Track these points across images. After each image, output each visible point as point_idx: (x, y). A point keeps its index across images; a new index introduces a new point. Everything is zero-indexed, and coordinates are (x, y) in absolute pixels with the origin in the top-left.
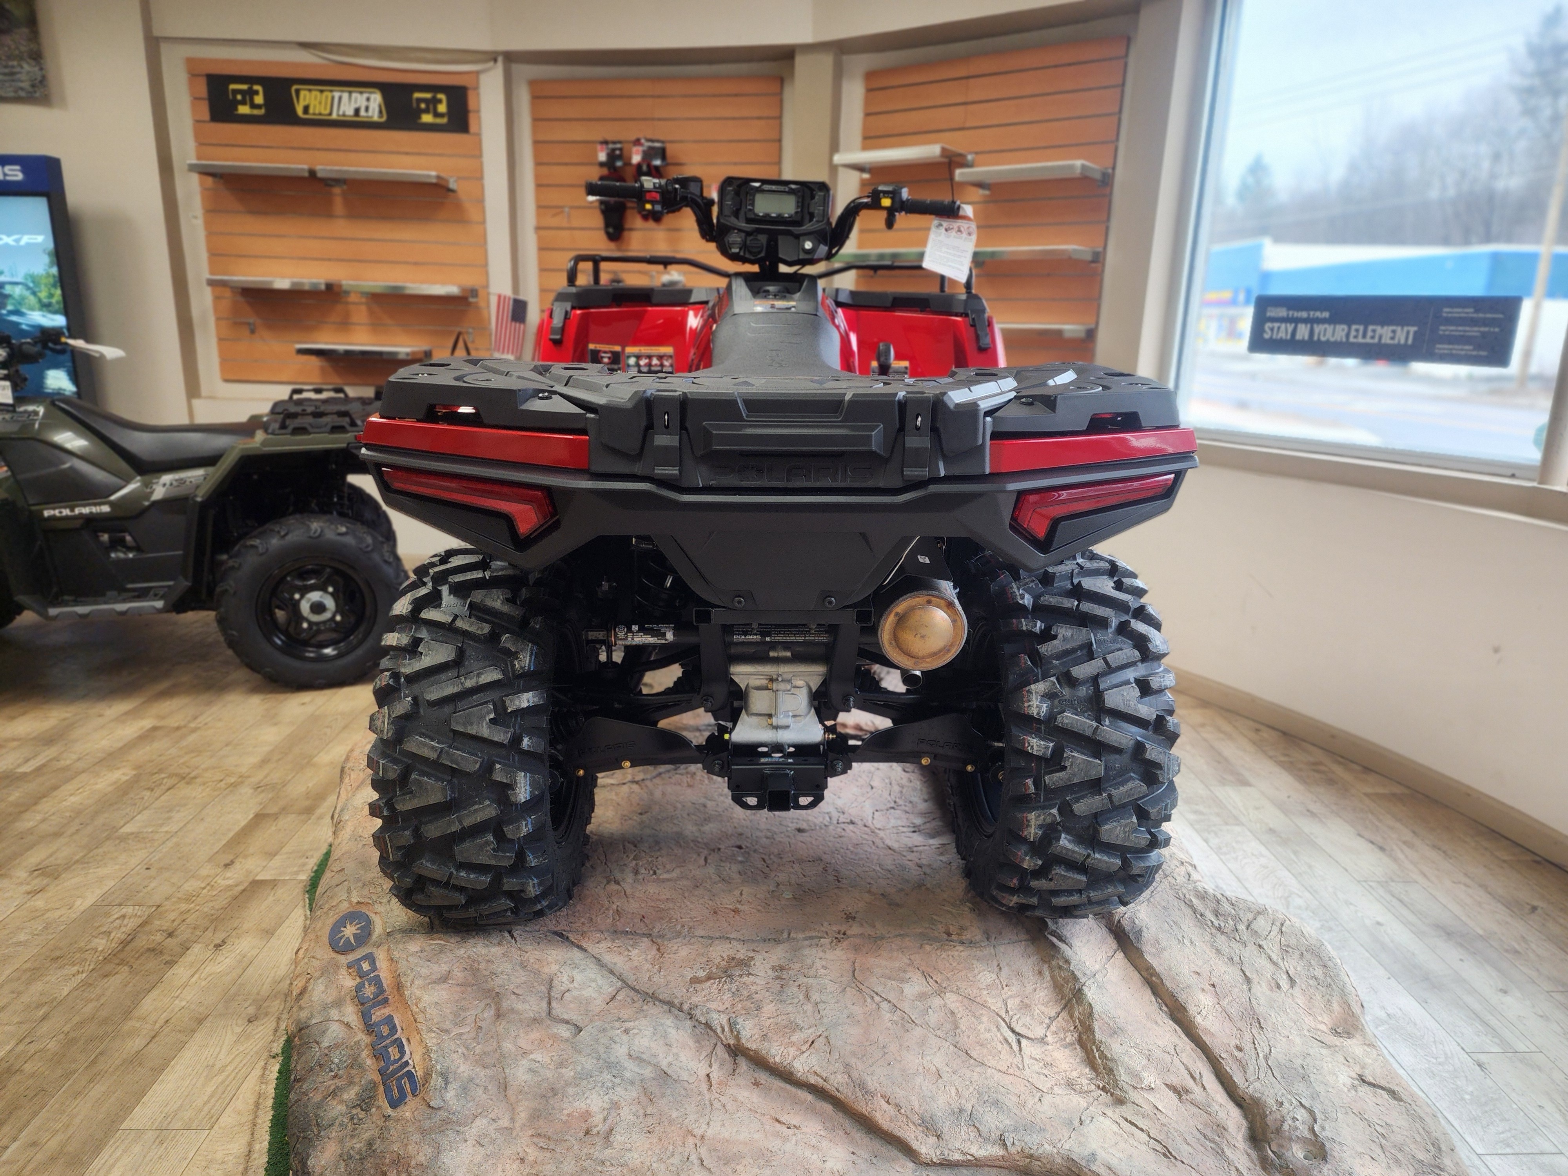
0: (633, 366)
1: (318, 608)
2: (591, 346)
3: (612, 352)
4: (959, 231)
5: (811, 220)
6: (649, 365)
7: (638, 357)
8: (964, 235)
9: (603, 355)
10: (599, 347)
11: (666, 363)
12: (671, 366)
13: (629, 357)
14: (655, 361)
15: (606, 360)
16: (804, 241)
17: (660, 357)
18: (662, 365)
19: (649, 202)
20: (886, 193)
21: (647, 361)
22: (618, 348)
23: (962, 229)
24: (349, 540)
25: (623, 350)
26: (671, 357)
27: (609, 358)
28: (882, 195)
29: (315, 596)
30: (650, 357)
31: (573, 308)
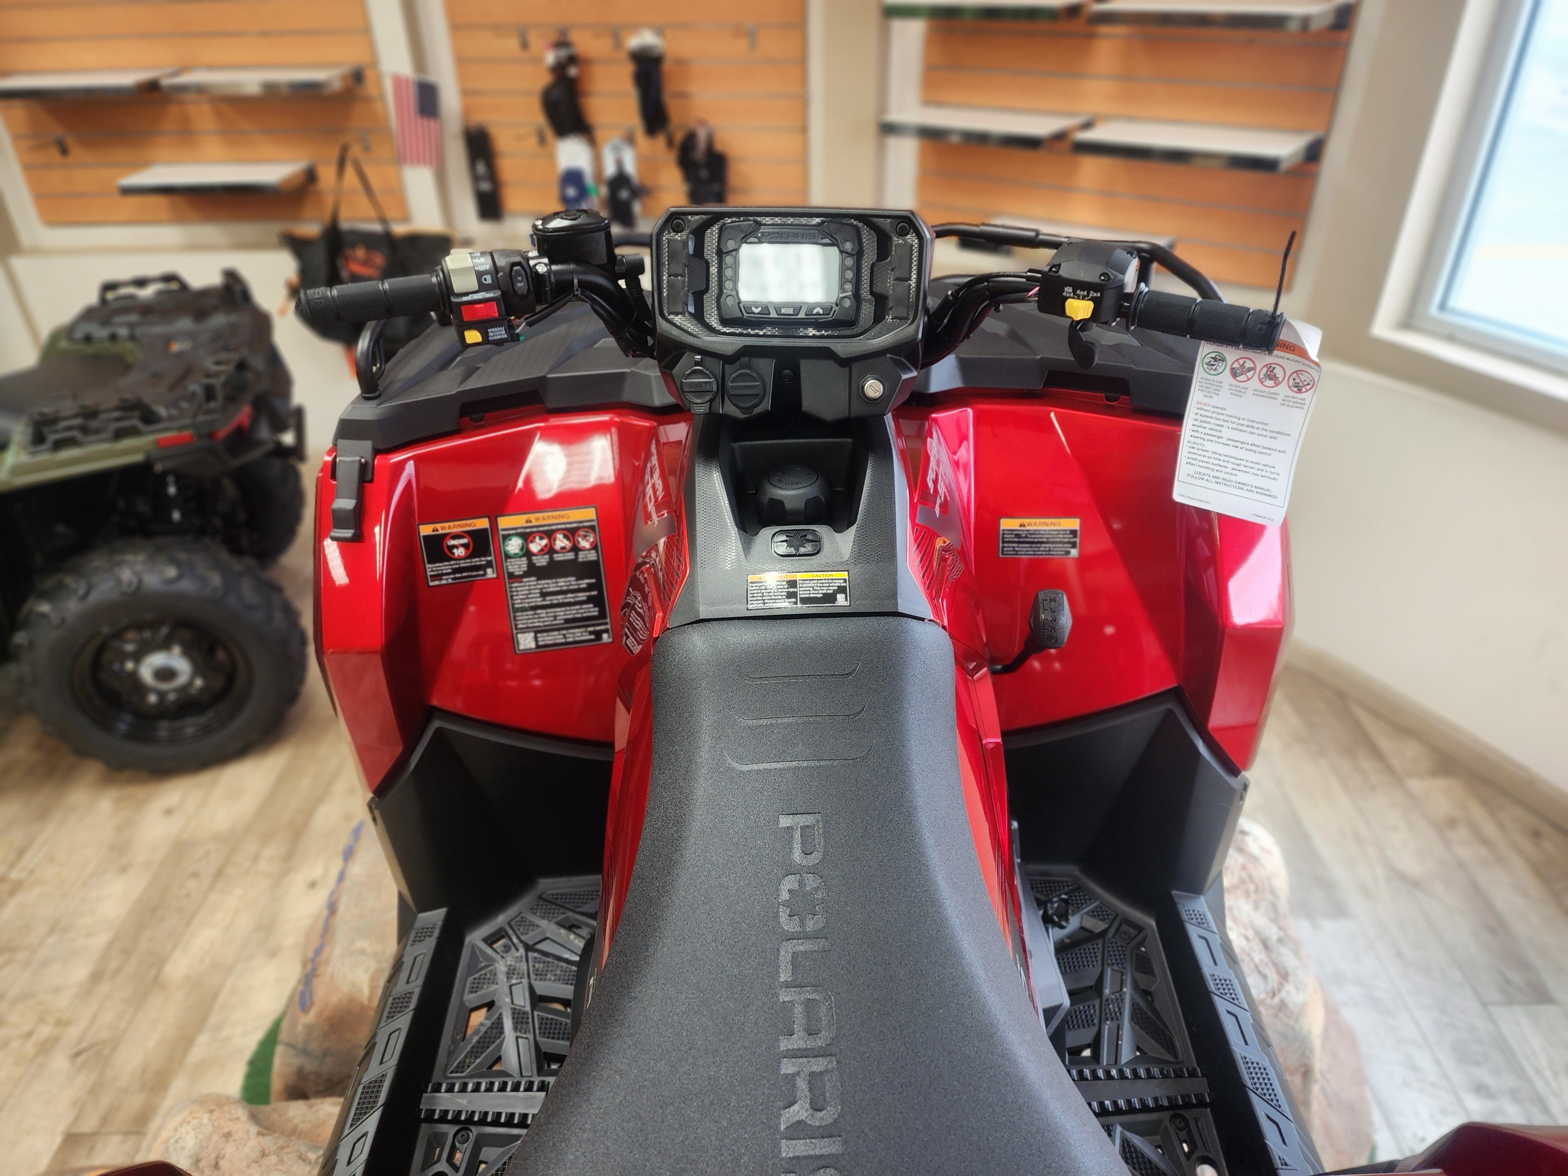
0: (516, 556)
1: (164, 674)
2: (426, 530)
3: (470, 534)
4: (1271, 376)
5: (879, 317)
6: (550, 550)
7: (527, 537)
8: (1283, 389)
9: (452, 542)
10: (443, 528)
11: (584, 544)
12: (594, 547)
13: (506, 537)
14: (561, 542)
15: (460, 552)
16: (863, 378)
17: (571, 533)
18: (576, 549)
19: (471, 326)
20: (1081, 287)
21: (544, 542)
22: (482, 523)
23: (1278, 372)
24: (187, 586)
25: (494, 524)
26: (592, 528)
27: (465, 546)
28: (1068, 289)
29: (157, 660)
30: (550, 534)
31: (377, 452)
